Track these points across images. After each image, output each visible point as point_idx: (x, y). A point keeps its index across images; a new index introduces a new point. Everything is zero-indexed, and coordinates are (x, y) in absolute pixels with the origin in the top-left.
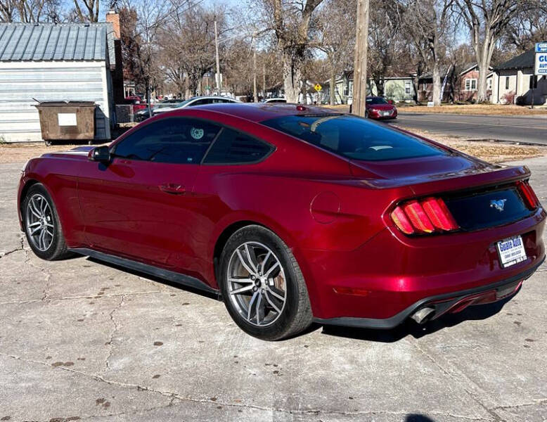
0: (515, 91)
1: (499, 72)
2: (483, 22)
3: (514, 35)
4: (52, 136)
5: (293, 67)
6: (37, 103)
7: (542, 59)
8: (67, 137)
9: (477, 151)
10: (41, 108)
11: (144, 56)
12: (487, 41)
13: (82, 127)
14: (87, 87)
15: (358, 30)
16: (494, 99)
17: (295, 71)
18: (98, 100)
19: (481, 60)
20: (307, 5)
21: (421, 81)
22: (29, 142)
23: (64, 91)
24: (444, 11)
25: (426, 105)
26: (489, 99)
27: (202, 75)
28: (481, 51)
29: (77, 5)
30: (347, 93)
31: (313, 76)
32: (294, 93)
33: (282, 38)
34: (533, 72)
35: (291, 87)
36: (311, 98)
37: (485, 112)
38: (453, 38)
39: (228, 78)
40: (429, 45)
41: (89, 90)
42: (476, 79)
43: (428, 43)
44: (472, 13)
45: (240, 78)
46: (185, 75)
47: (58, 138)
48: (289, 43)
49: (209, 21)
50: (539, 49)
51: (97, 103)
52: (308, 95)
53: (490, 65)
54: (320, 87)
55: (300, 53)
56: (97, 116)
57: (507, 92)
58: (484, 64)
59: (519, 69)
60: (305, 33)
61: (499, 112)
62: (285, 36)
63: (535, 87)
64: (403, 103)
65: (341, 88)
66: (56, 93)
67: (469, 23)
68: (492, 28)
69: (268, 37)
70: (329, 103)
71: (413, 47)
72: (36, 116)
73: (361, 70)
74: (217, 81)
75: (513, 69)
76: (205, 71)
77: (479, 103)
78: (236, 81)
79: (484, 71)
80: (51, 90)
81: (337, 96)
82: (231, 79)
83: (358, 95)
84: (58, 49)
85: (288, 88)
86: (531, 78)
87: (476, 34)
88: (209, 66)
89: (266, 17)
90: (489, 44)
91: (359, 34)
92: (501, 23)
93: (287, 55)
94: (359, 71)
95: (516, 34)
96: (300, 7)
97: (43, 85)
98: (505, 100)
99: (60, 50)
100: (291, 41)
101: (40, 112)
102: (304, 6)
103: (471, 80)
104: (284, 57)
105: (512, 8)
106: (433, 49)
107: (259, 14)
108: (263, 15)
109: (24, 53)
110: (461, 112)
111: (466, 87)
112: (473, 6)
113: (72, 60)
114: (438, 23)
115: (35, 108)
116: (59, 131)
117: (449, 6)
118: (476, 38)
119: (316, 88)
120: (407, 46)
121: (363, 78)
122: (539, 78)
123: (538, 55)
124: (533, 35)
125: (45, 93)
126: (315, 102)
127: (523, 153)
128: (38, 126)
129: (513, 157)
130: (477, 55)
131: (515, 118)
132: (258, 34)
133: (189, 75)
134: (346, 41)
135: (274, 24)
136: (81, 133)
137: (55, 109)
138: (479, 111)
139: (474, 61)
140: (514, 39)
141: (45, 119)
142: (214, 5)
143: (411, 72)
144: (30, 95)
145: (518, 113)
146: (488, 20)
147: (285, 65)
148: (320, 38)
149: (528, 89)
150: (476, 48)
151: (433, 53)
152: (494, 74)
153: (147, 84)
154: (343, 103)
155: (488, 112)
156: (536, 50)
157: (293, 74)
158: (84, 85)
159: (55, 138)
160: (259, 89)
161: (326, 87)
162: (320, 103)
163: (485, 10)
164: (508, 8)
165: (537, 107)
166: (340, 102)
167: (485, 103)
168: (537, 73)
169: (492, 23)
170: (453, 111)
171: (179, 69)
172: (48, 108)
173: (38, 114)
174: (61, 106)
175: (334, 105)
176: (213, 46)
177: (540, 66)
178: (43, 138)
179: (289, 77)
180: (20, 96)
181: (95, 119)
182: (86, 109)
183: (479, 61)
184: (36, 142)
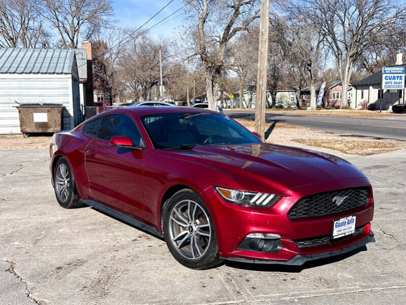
0: (367, 100)
1: (357, 87)
2: (344, 53)
3: (365, 62)
4: (29, 130)
5: (213, 81)
6: (18, 105)
7: (387, 78)
8: (40, 131)
9: (351, 145)
10: (21, 109)
11: (109, 73)
12: (348, 66)
13: (52, 124)
14: (56, 93)
15: (260, 53)
16: (353, 105)
17: (214, 84)
18: (65, 103)
19: (343, 79)
20: (223, 38)
21: (302, 93)
22: (12, 134)
23: (40, 96)
24: (318, 44)
25: (306, 109)
26: (349, 106)
27: (151, 86)
28: (343, 72)
29: (63, 37)
30: (251, 100)
31: (227, 88)
32: (214, 99)
33: (206, 61)
34: (381, 87)
35: (212, 96)
36: (226, 103)
37: (347, 114)
38: (323, 64)
39: (169, 89)
40: (308, 68)
41: (58, 96)
42: (340, 92)
43: (307, 67)
44: (337, 47)
45: (178, 89)
46: (140, 87)
47: (33, 132)
48: (210, 65)
49: (156, 50)
50: (385, 71)
51: (64, 105)
52: (224, 101)
53: (350, 83)
54: (233, 96)
55: (218, 71)
56: (64, 115)
57: (362, 101)
58: (346, 82)
59: (371, 85)
60: (222, 57)
61: (358, 114)
62: (208, 59)
63: (382, 97)
64: (289, 108)
65: (247, 97)
66: (33, 98)
67: (335, 53)
68: (350, 57)
69: (195, 60)
70: (239, 107)
71: (296, 69)
72: (17, 114)
73: (263, 83)
74: (161, 91)
75: (366, 85)
76: (153, 84)
77: (343, 108)
78: (175, 91)
79: (346, 86)
80: (30, 96)
81: (244, 103)
82: (172, 90)
83: (260, 102)
84: (36, 65)
85: (210, 96)
86: (379, 91)
87: (340, 61)
88: (156, 81)
89: (194, 46)
90: (349, 68)
91: (261, 56)
92: (357, 53)
93: (208, 73)
94: (261, 83)
95: (366, 61)
96: (218, 39)
97: (24, 92)
98: (361, 107)
99: (38, 65)
100: (212, 63)
101: (20, 112)
102: (221, 38)
103: (336, 93)
104: (207, 74)
105: (364, 44)
106: (310, 71)
107: (189, 43)
108: (192, 44)
109: (10, 67)
110: (331, 115)
111: (333, 97)
112: (338, 42)
113: (46, 73)
114: (314, 53)
115: (16, 108)
116: (34, 127)
117: (321, 41)
118: (340, 63)
119: (230, 96)
120: (292, 69)
121: (263, 88)
122: (384, 91)
123: (384, 76)
124: (377, 62)
125: (25, 98)
126: (229, 107)
127: (385, 147)
128: (18, 122)
129: (378, 149)
130: (341, 75)
131: (370, 119)
132: (188, 58)
133: (142, 86)
134: (251, 63)
135: (200, 51)
136: (50, 128)
137: (31, 110)
138: (343, 114)
139: (338, 79)
140: (365, 65)
141: (24, 117)
142: (160, 39)
143: (294, 87)
144: (13, 99)
145: (372, 116)
146: (348, 51)
147: (207, 80)
148: (233, 62)
149: (377, 99)
150: (340, 70)
151: (311, 73)
152: (353, 88)
153: (110, 92)
154: (248, 107)
155: (351, 115)
156: (383, 72)
157: (213, 86)
158: (56, 92)
159: (30, 132)
160: (191, 97)
161: (236, 96)
162: (232, 107)
163: (346, 44)
164: (362, 43)
165: (384, 112)
166: (246, 107)
167: (346, 108)
168: (383, 88)
169: (351, 54)
170: (325, 114)
171: (135, 83)
172: (26, 109)
173: (18, 113)
174: (36, 107)
175: (242, 108)
176: (159, 67)
177: (386, 83)
178: (21, 131)
179: (210, 89)
180: (6, 100)
181: (62, 117)
182: (55, 110)
183: (342, 79)
184: (17, 134)
